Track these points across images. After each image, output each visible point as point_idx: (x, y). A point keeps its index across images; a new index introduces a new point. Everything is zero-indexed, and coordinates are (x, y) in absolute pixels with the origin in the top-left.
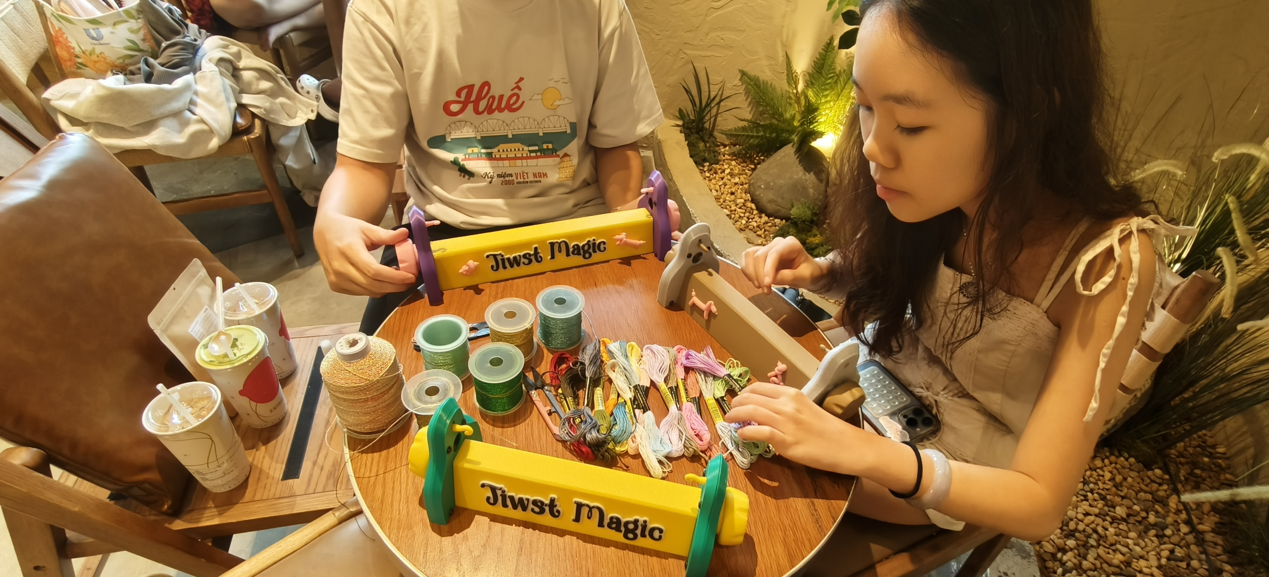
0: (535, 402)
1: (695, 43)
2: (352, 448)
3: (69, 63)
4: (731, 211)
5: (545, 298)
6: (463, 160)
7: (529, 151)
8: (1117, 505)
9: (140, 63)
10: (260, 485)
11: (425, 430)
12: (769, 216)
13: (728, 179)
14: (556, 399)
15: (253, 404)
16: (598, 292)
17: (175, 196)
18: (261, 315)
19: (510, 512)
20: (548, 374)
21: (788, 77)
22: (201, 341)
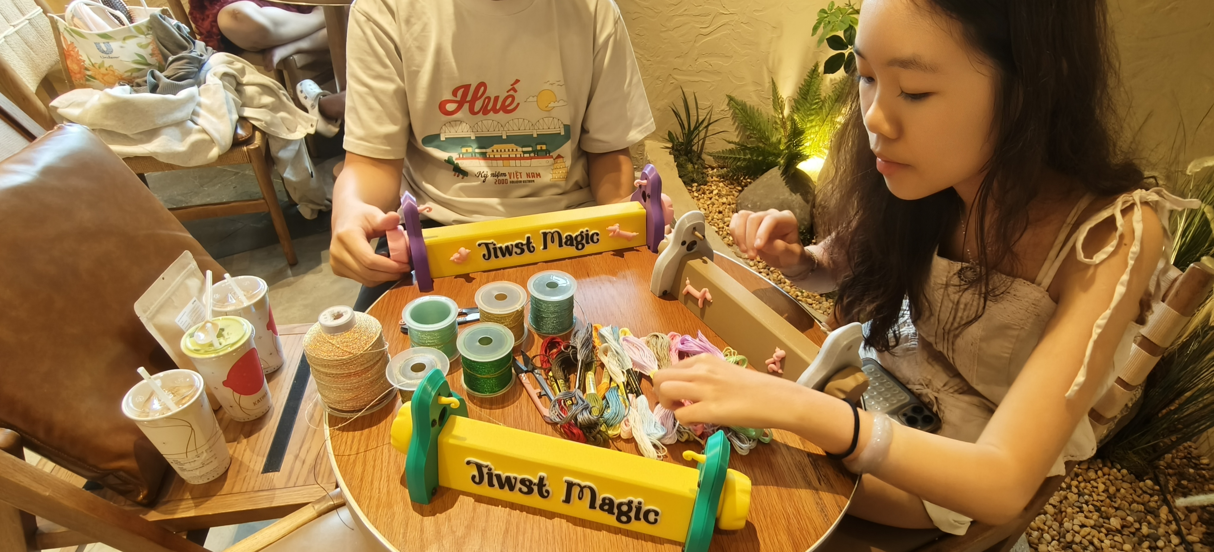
0: (525, 385)
1: (684, 68)
2: (333, 426)
3: (78, 76)
4: (719, 228)
5: (537, 282)
6: (456, 159)
7: (522, 151)
8: (1111, 517)
9: (146, 76)
10: (239, 477)
11: (408, 404)
13: (716, 200)
14: (547, 382)
15: (237, 395)
16: (591, 282)
18: (249, 307)
19: (496, 492)
20: (538, 358)
21: (774, 103)
22: (187, 330)
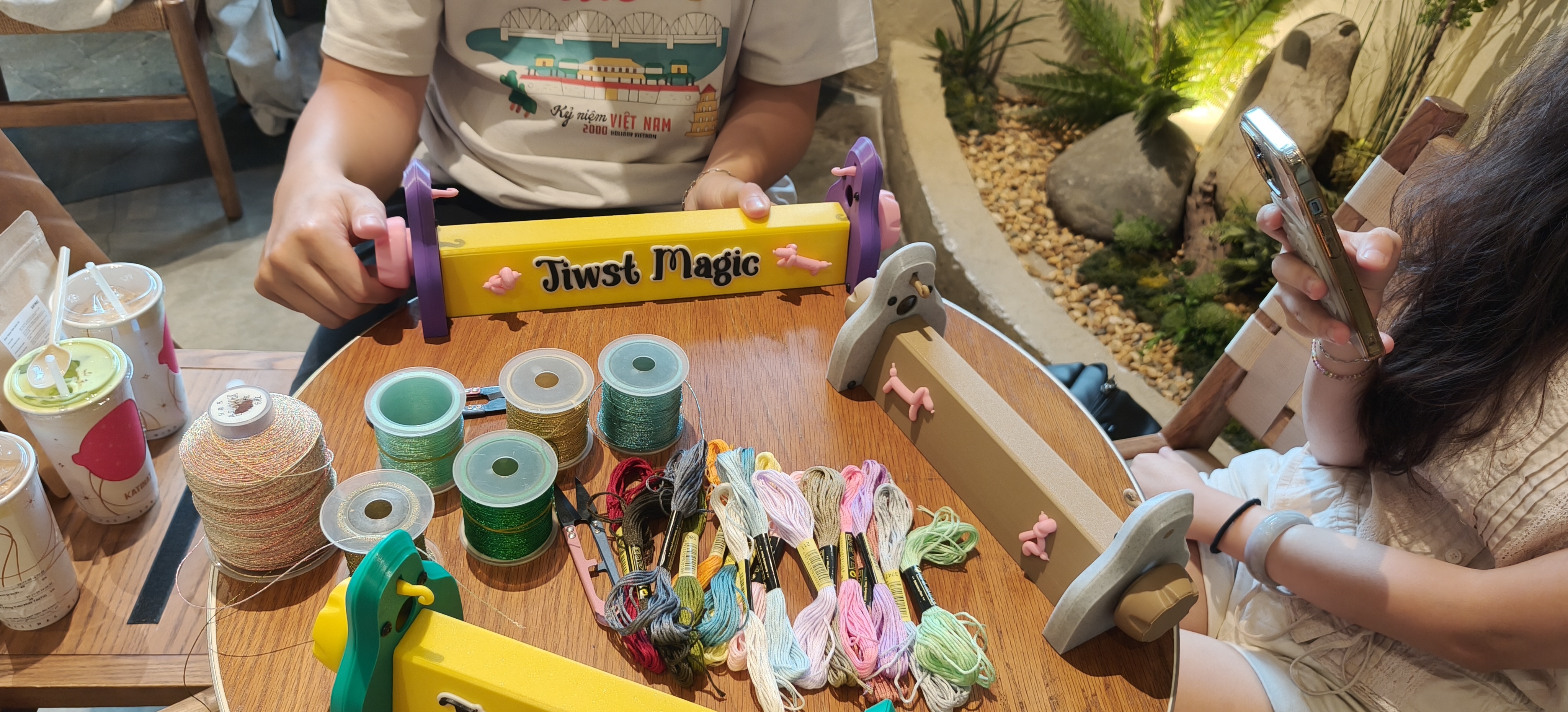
0: (572, 547)
2: (222, 598)
4: (1007, 218)
5: (617, 355)
6: (523, 77)
7: (645, 74)
10: (89, 627)
11: (347, 584)
12: (1075, 232)
13: (1010, 163)
14: (612, 545)
15: (96, 480)
16: (723, 352)
17: (38, 92)
18: (128, 322)
20: (604, 498)
22: (20, 356)
